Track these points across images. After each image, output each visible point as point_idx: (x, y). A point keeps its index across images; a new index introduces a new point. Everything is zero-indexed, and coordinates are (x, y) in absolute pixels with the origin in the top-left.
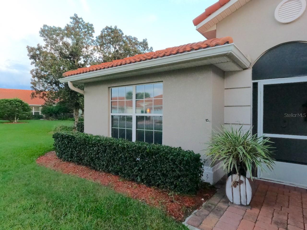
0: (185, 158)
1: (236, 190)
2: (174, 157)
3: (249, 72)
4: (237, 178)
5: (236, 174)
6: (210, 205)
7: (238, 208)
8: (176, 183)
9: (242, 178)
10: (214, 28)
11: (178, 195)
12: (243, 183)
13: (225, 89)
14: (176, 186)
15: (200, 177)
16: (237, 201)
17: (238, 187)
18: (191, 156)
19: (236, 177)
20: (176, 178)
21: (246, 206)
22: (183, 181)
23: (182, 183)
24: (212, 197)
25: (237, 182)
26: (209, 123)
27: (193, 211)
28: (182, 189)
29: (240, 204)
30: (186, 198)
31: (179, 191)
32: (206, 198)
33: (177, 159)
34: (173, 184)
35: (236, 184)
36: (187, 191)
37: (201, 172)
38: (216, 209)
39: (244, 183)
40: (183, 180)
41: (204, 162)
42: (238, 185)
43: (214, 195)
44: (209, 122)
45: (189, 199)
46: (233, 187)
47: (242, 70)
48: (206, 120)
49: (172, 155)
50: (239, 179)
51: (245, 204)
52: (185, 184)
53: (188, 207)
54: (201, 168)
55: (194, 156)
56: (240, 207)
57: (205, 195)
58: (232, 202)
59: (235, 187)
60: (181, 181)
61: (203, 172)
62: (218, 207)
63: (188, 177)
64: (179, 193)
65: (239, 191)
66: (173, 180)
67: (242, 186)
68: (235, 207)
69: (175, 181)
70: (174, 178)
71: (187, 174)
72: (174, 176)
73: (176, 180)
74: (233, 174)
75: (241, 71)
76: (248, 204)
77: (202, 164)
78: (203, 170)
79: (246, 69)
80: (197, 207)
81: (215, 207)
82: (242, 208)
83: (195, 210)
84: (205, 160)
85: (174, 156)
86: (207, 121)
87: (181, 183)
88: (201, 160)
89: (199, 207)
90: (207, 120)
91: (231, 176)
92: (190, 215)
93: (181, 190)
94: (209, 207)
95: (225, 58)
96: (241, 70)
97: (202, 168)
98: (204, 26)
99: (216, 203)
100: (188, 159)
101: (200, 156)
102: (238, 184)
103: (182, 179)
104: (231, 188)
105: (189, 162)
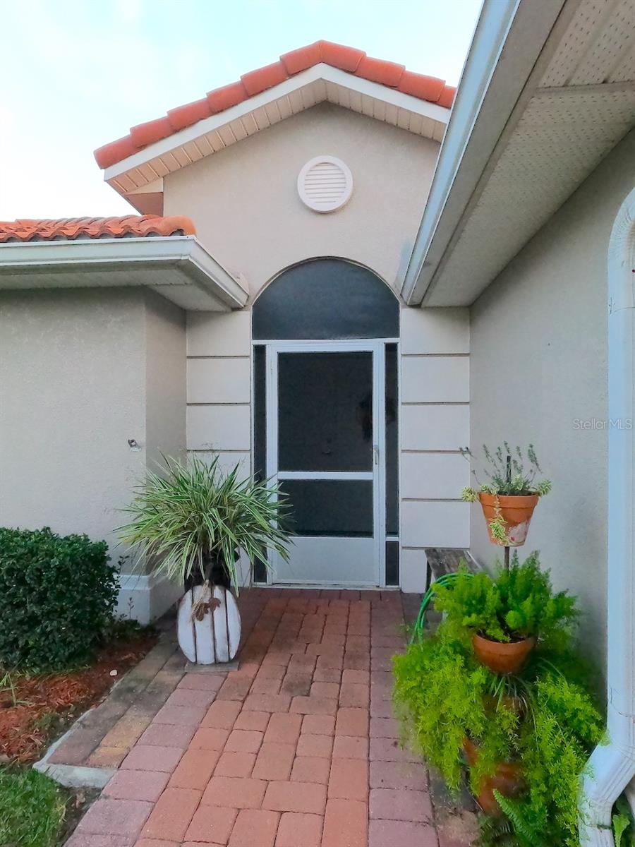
0: (55, 561)
1: (203, 627)
2: (18, 562)
3: (245, 319)
4: (205, 594)
5: (202, 585)
6: (133, 684)
7: (208, 673)
8: (27, 643)
9: (218, 593)
10: (158, 187)
11: (34, 677)
12: (219, 606)
13: (188, 357)
14: (26, 652)
15: (110, 607)
16: (205, 657)
17: (208, 617)
18: (75, 552)
19: (201, 593)
20: (26, 628)
21: (228, 664)
22: (51, 631)
23: (47, 638)
24: (142, 659)
25: (206, 606)
26: (138, 450)
27: (77, 717)
28: (48, 655)
29: (213, 661)
30: (59, 681)
31: (35, 665)
32: (125, 667)
33: (26, 567)
34: (17, 647)
35: (202, 611)
36: (64, 660)
37: (111, 594)
38: (148, 690)
39: (222, 605)
40: (49, 629)
41: (120, 563)
42: (207, 612)
43: (150, 653)
44: (139, 447)
45: (68, 682)
46: (196, 621)
47: (229, 310)
48: (131, 442)
49: (12, 557)
50: (208, 597)
51: (226, 660)
52: (57, 639)
53: (61, 709)
54: (111, 583)
55: (87, 552)
56: (213, 669)
57: (123, 659)
58: (194, 661)
59: (201, 619)
60: (43, 633)
61: (116, 593)
62: (156, 684)
63: (66, 616)
64: (36, 670)
65: (209, 629)
66: (15, 634)
67: (219, 613)
68: (202, 671)
69: (22, 636)
70: (18, 629)
71: (62, 607)
72: (21, 622)
73: (25, 632)
74: (194, 585)
75: (226, 313)
76: (232, 656)
77: (113, 570)
78: (119, 586)
79: (237, 309)
80: (93, 700)
81: (146, 687)
82: (219, 671)
83: (83, 713)
84: (121, 557)
85: (19, 558)
86: (131, 446)
87: (43, 639)
88: (110, 559)
89: (98, 699)
90: (133, 444)
91: (190, 591)
92: (64, 732)
93: (44, 659)
94: (130, 690)
95: (175, 271)
96: (224, 310)
97: (113, 580)
98: (127, 173)
99: (151, 673)
100: (62, 562)
101: (106, 548)
102: (209, 609)
103: (47, 627)
104: (191, 624)
105: (67, 571)
